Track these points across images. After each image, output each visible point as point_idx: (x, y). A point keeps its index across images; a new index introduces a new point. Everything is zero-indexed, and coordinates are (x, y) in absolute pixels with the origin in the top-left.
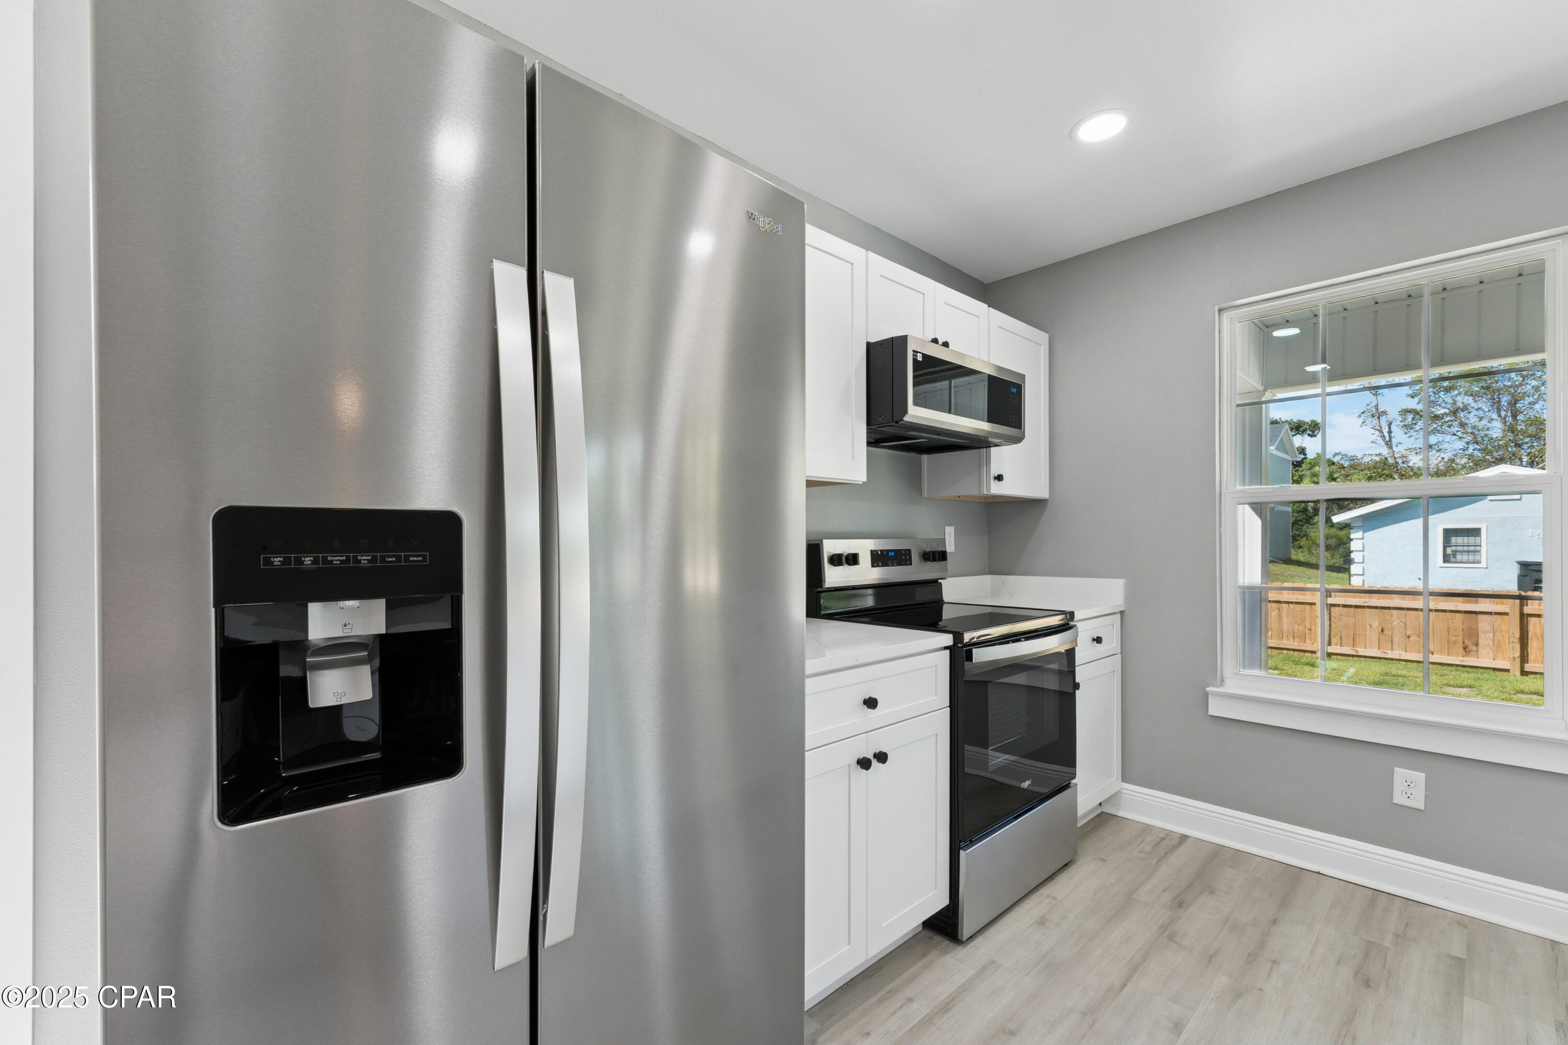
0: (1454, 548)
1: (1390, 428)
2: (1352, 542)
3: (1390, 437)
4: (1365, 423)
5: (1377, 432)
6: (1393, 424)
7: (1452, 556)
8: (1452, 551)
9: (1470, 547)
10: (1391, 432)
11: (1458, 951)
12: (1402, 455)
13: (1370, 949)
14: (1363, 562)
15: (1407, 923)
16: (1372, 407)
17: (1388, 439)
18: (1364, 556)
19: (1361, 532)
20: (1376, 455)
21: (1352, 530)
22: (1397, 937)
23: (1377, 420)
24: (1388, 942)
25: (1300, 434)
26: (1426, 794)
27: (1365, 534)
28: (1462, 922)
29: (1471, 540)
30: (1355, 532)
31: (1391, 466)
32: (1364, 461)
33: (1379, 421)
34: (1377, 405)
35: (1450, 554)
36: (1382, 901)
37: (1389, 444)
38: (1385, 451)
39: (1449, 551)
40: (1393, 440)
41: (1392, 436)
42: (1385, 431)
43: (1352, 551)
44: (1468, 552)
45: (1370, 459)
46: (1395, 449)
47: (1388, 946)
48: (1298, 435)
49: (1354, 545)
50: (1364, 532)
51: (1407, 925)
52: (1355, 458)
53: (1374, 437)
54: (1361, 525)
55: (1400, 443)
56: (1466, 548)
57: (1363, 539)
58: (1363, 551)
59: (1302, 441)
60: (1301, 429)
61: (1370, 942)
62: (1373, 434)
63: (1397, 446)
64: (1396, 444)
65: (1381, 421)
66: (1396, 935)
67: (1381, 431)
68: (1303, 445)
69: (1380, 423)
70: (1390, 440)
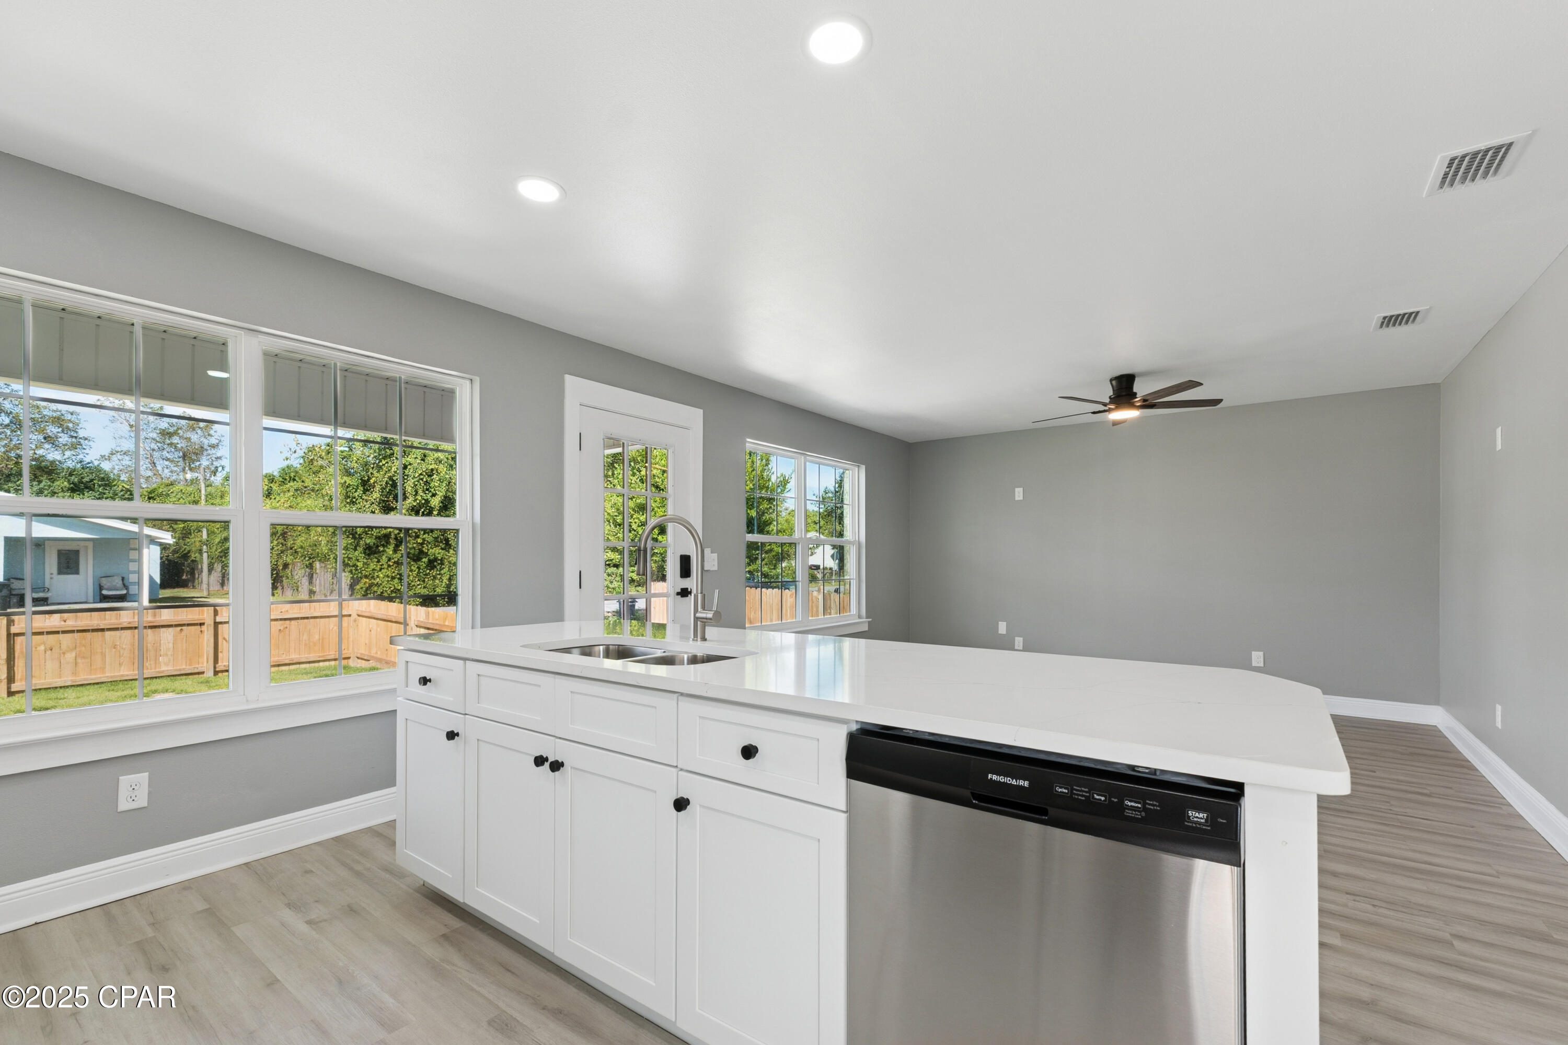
11: (201, 906)
13: (141, 946)
15: (150, 912)
22: (153, 925)
24: (150, 933)
26: (149, 791)
28: (186, 886)
36: (114, 910)
47: (153, 935)
51: (152, 913)
61: (137, 943)
66: (150, 924)
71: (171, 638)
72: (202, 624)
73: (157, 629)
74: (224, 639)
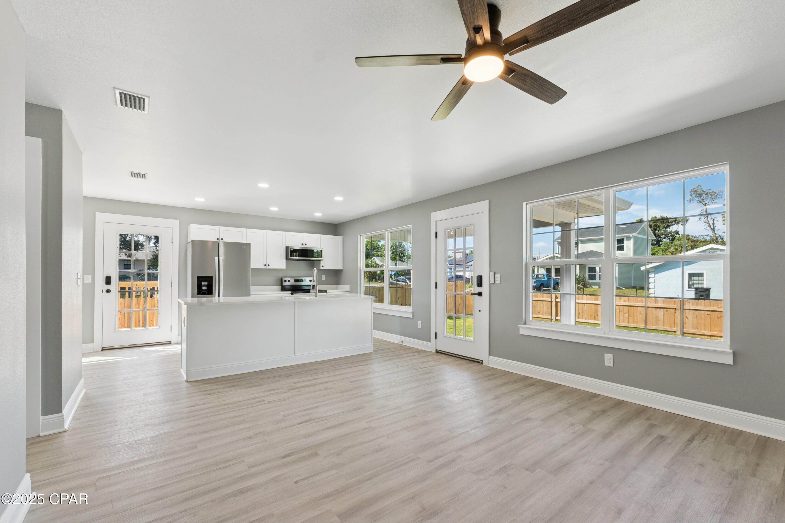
0: (693, 282)
1: (713, 222)
2: (650, 279)
3: (714, 226)
4: (700, 220)
5: (707, 224)
6: (715, 220)
7: (692, 285)
8: (692, 283)
9: (699, 281)
10: (714, 224)
12: (719, 235)
14: (654, 288)
16: (704, 211)
17: (712, 227)
18: (655, 285)
19: (654, 274)
20: (706, 235)
21: (650, 273)
23: (707, 218)
25: (677, 224)
27: (656, 275)
29: (700, 278)
30: (651, 274)
31: (714, 241)
32: (700, 238)
33: (708, 218)
34: (706, 210)
35: (691, 285)
37: (713, 230)
38: (711, 233)
39: (691, 283)
40: (715, 228)
41: (715, 226)
42: (711, 223)
43: (650, 283)
44: (699, 283)
45: (703, 238)
46: (716, 232)
48: (676, 225)
49: (651, 280)
50: (655, 274)
52: (695, 237)
53: (705, 227)
54: (654, 271)
55: (719, 229)
56: (698, 282)
57: (654, 277)
58: (655, 283)
59: (677, 228)
60: (677, 222)
62: (705, 225)
63: (717, 231)
64: (717, 230)
65: (709, 218)
67: (708, 223)
68: (678, 230)
69: (708, 219)
70: (714, 228)
71: (662, 313)
72: (675, 309)
73: (657, 309)
74: (687, 317)
